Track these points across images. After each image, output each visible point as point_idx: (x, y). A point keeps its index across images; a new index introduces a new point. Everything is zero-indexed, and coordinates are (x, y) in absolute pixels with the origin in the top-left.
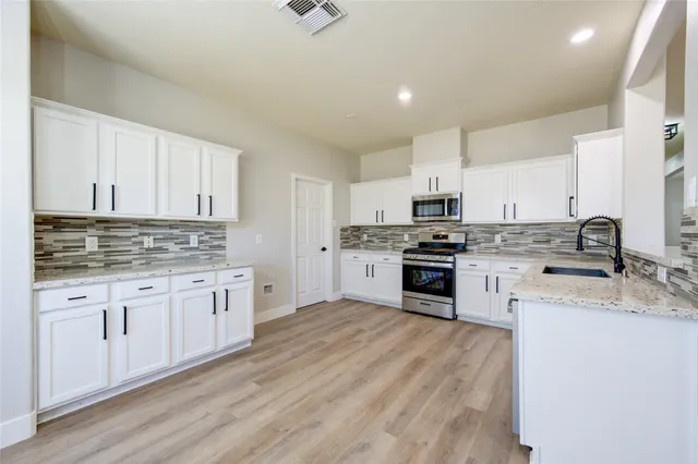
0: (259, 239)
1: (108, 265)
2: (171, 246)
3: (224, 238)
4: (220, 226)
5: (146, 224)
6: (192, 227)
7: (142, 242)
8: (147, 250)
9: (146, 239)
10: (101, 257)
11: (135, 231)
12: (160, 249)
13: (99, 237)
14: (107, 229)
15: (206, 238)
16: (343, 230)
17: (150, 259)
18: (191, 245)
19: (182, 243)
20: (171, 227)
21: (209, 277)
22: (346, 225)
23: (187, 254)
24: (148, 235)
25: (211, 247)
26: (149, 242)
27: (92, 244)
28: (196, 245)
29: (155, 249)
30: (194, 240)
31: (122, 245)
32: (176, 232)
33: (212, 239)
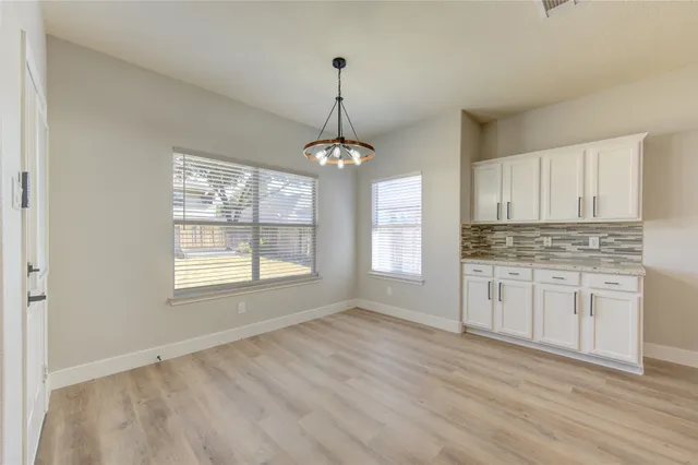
1: (519, 257)
2: (568, 246)
3: (640, 241)
4: (632, 227)
5: (546, 227)
6: (592, 229)
7: (542, 242)
8: (547, 248)
9: (545, 239)
10: (514, 250)
11: (537, 233)
12: (558, 248)
13: (515, 237)
14: (519, 231)
15: (611, 240)
17: (549, 255)
18: (591, 246)
19: (580, 244)
20: (569, 229)
21: (572, 277)
23: (587, 255)
24: (548, 236)
25: (617, 250)
26: (547, 242)
27: (510, 242)
28: (597, 247)
29: (552, 248)
30: (594, 242)
31: (527, 243)
32: (573, 233)
33: (619, 241)
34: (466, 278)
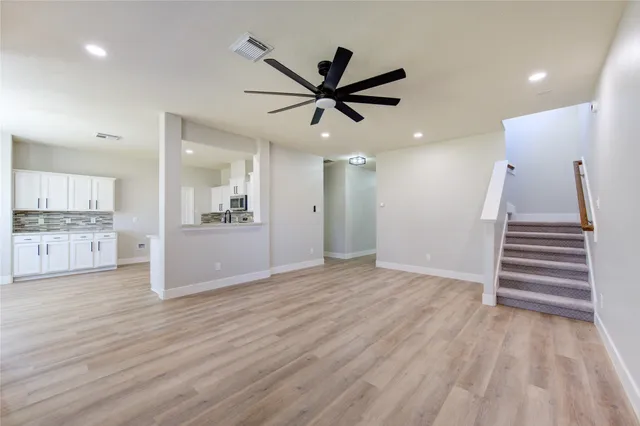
0: (134, 219)
1: (48, 230)
2: (80, 223)
3: (111, 219)
4: (109, 214)
5: (68, 213)
7: (65, 221)
8: (67, 224)
10: (46, 227)
11: (62, 216)
12: (74, 224)
13: (45, 219)
14: (47, 215)
15: (101, 219)
16: (204, 215)
17: (69, 228)
18: (92, 223)
19: (86, 221)
20: (80, 214)
21: (89, 236)
22: (207, 212)
23: (89, 226)
24: (69, 218)
25: (103, 224)
26: (68, 221)
27: (41, 221)
28: (94, 223)
29: (71, 224)
30: (93, 220)
31: (56, 222)
32: (83, 216)
33: (104, 220)
34: (16, 246)
